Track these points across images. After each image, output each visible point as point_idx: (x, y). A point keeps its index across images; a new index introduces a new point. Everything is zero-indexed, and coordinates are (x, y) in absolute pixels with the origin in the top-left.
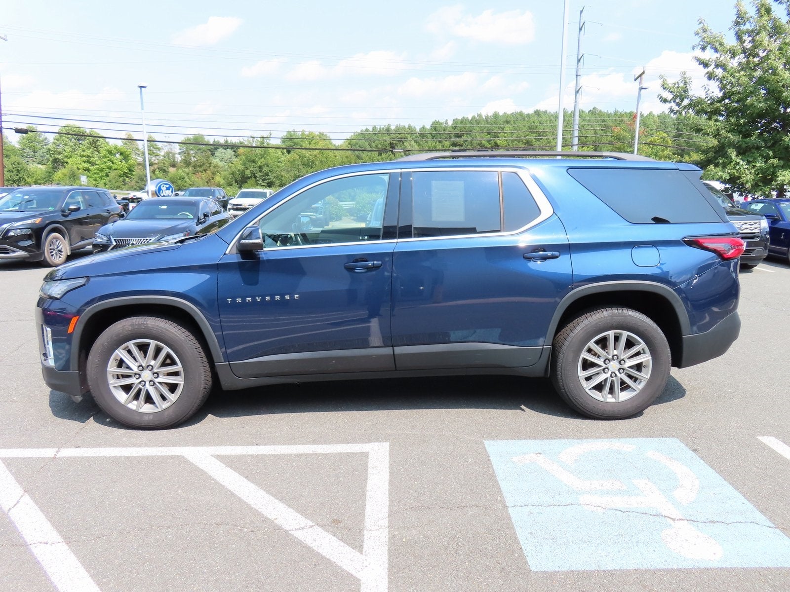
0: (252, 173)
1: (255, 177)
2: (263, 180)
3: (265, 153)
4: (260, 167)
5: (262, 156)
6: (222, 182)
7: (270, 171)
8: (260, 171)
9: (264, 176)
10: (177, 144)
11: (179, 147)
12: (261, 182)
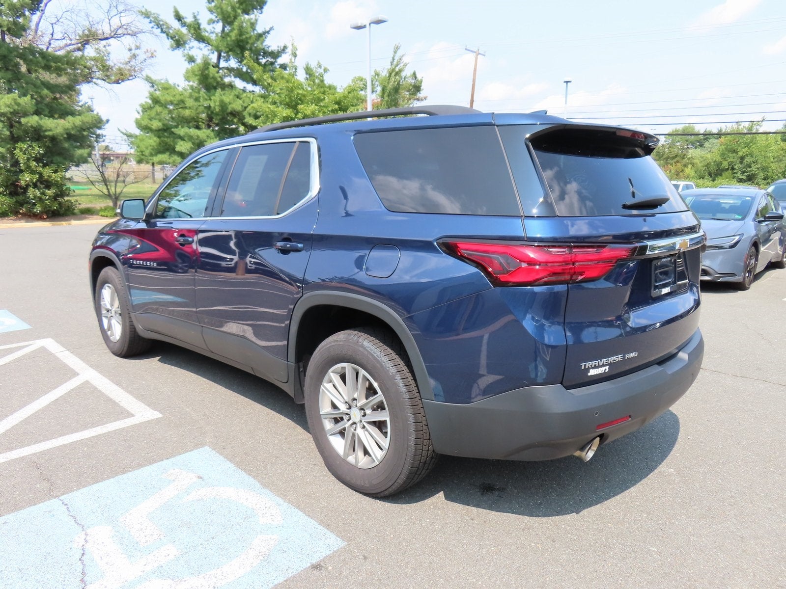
0: (729, 165)
1: (733, 169)
2: (743, 173)
3: (751, 142)
4: (742, 158)
5: (747, 145)
6: (693, 174)
7: (754, 162)
8: (741, 163)
9: (744, 168)
10: (663, 136)
11: (664, 139)
12: (739, 175)
